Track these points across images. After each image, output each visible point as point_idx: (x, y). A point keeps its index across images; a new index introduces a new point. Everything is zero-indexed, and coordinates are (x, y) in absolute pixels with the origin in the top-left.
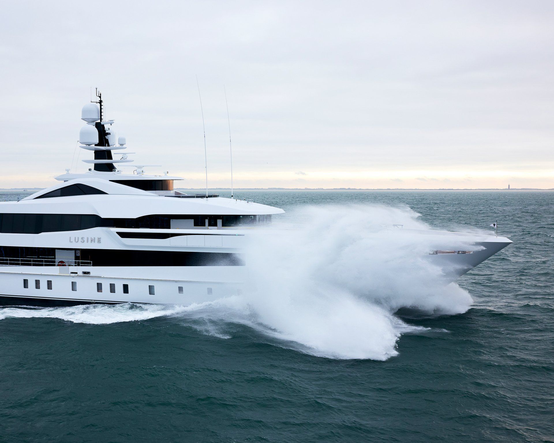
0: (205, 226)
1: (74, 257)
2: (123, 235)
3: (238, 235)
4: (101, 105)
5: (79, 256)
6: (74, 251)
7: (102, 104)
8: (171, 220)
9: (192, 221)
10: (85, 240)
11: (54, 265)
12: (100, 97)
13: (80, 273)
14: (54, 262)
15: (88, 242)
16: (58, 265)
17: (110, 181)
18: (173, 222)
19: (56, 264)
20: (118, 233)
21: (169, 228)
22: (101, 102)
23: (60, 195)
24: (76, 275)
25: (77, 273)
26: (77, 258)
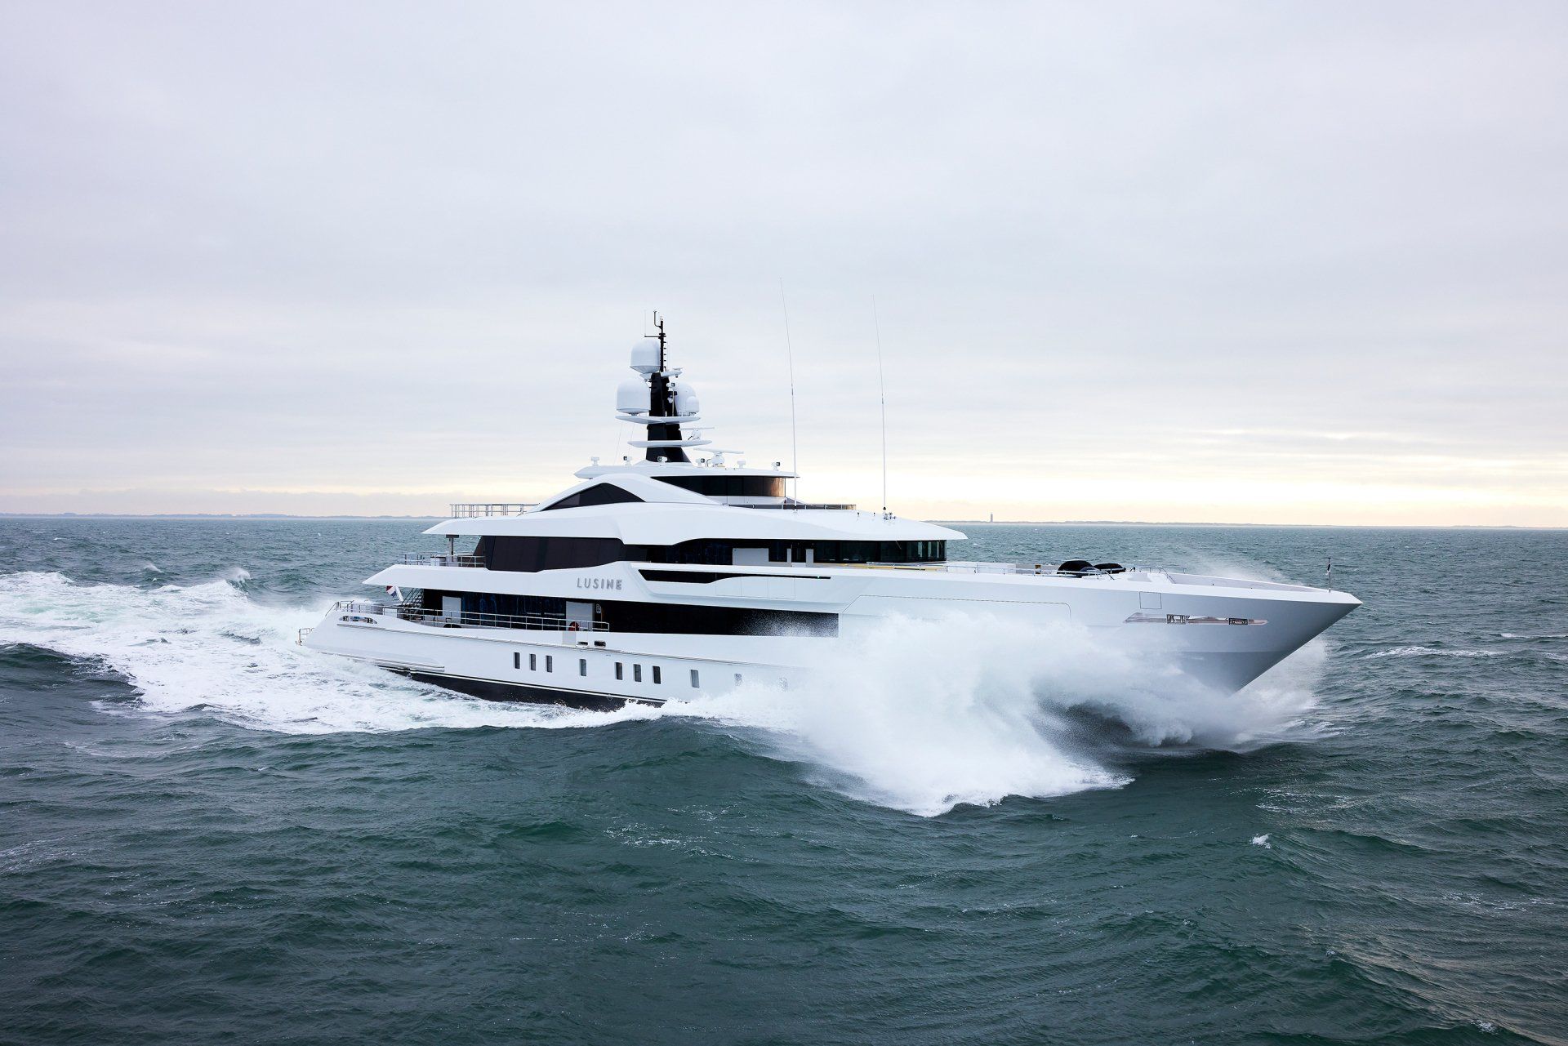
0: (786, 561)
1: (591, 616)
2: (649, 575)
3: (821, 578)
4: (662, 342)
5: (600, 614)
6: (591, 605)
7: (665, 339)
8: (734, 549)
9: (765, 552)
10: (600, 583)
11: (564, 629)
12: (661, 327)
13: (591, 644)
14: (564, 623)
15: (602, 587)
16: (570, 629)
17: (652, 478)
18: (737, 553)
19: (568, 627)
20: (643, 572)
21: (731, 564)
22: (662, 336)
23: (577, 504)
24: (585, 646)
25: (586, 644)
26: (596, 617)
